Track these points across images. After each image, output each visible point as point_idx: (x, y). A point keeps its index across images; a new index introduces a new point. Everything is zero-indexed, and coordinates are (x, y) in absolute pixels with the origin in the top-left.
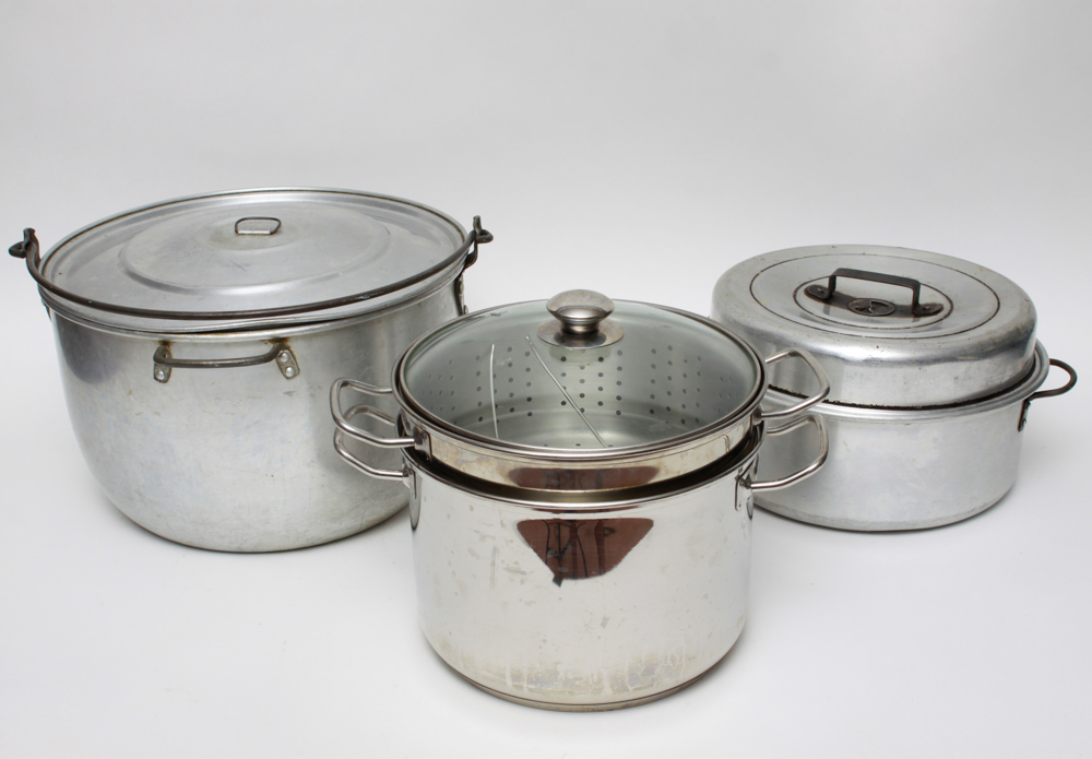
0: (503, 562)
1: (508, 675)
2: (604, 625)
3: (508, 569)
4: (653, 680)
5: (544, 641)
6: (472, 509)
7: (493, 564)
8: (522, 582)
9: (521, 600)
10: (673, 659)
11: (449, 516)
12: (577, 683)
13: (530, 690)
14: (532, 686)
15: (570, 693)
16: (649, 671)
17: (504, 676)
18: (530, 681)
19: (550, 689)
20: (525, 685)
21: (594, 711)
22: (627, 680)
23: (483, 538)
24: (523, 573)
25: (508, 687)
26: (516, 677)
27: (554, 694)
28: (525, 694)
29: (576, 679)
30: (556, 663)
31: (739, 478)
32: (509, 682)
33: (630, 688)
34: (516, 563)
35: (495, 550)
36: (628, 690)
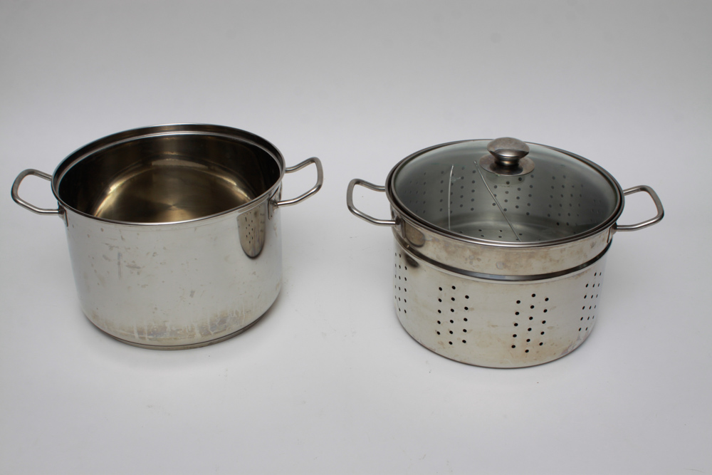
0: (125, 262)
1: (135, 331)
2: (192, 295)
3: (129, 266)
4: (226, 327)
5: (156, 308)
6: (102, 230)
7: (119, 264)
8: (138, 273)
9: (138, 285)
10: (237, 313)
11: (89, 236)
12: (178, 332)
13: (150, 339)
14: (151, 337)
15: (175, 339)
16: (223, 321)
17: (133, 332)
18: (149, 334)
19: (162, 337)
20: (146, 336)
21: (191, 348)
22: (209, 328)
23: (111, 248)
24: (139, 268)
25: (137, 338)
26: (141, 332)
27: (166, 339)
28: (147, 342)
29: (178, 330)
30: (165, 322)
31: (269, 200)
32: (136, 335)
33: (212, 333)
34: (133, 262)
35: (120, 255)
36: (210, 334)
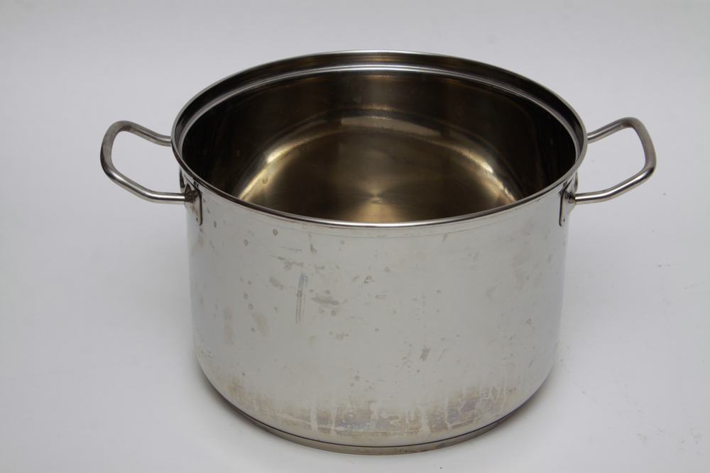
0: (311, 291)
1: (313, 416)
2: (424, 357)
3: (318, 299)
4: (474, 416)
5: (357, 378)
6: (275, 233)
7: (300, 294)
8: (334, 313)
9: (331, 333)
10: (494, 391)
11: (246, 243)
12: (392, 423)
13: (339, 433)
14: (341, 429)
15: (385, 434)
16: (470, 406)
17: (308, 419)
18: (339, 423)
19: (362, 430)
20: (333, 427)
21: (406, 452)
22: (446, 417)
23: (288, 265)
24: (336, 303)
25: (314, 431)
26: (323, 419)
27: (366, 434)
28: (333, 437)
29: (391, 418)
30: (369, 402)
31: (563, 193)
32: (314, 425)
33: (449, 426)
34: (328, 292)
35: (303, 279)
36: (445, 427)
